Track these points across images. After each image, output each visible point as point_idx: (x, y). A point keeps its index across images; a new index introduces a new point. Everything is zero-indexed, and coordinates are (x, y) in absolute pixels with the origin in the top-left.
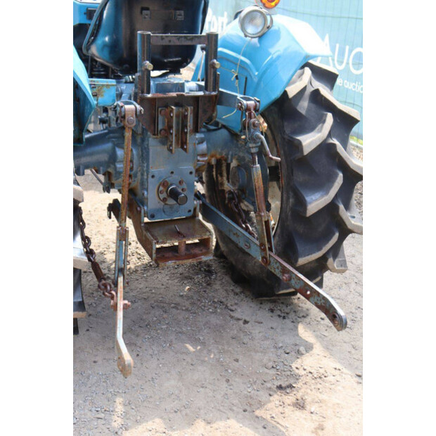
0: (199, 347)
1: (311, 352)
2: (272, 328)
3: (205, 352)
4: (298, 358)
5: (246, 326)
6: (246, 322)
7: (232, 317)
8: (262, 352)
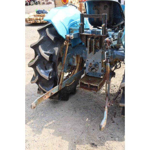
0: (89, 121)
1: (120, 142)
2: (119, 128)
3: (89, 123)
4: (113, 141)
5: (112, 123)
6: (114, 122)
7: (112, 118)
8: (104, 132)
